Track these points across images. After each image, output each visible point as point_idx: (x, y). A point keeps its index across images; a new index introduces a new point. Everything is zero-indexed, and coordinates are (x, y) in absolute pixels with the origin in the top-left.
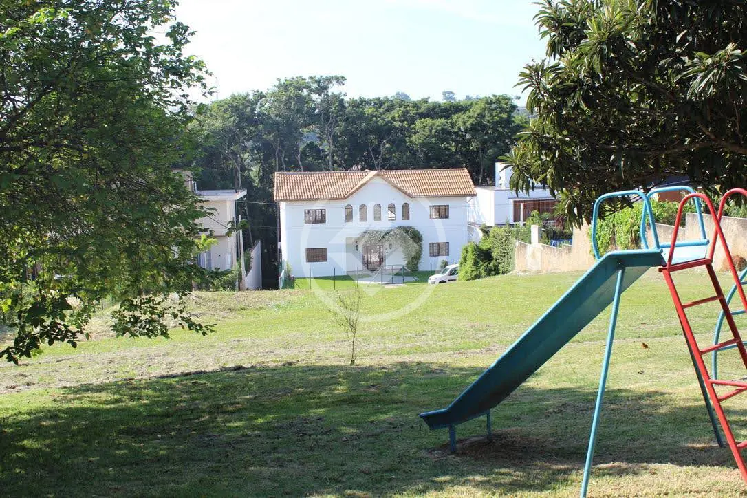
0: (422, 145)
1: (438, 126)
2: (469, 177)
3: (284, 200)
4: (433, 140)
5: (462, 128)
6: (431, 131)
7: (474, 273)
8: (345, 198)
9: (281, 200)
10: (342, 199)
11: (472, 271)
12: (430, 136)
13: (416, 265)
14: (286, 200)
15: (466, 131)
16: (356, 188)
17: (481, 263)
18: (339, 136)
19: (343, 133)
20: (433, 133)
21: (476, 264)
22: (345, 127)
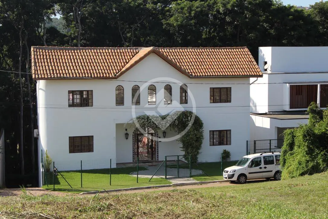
0: (181, 26)
1: (197, 8)
2: (251, 56)
3: (42, 79)
4: (193, 22)
5: (221, 10)
6: (190, 13)
7: (311, 164)
8: (116, 78)
9: (39, 79)
10: (112, 78)
11: (308, 161)
12: (189, 18)
13: (196, 155)
14: (47, 79)
15: (225, 14)
16: (128, 66)
17: (317, 151)
18: (87, 18)
19: (90, 14)
20: (193, 15)
21: (310, 152)
22: (94, 8)
